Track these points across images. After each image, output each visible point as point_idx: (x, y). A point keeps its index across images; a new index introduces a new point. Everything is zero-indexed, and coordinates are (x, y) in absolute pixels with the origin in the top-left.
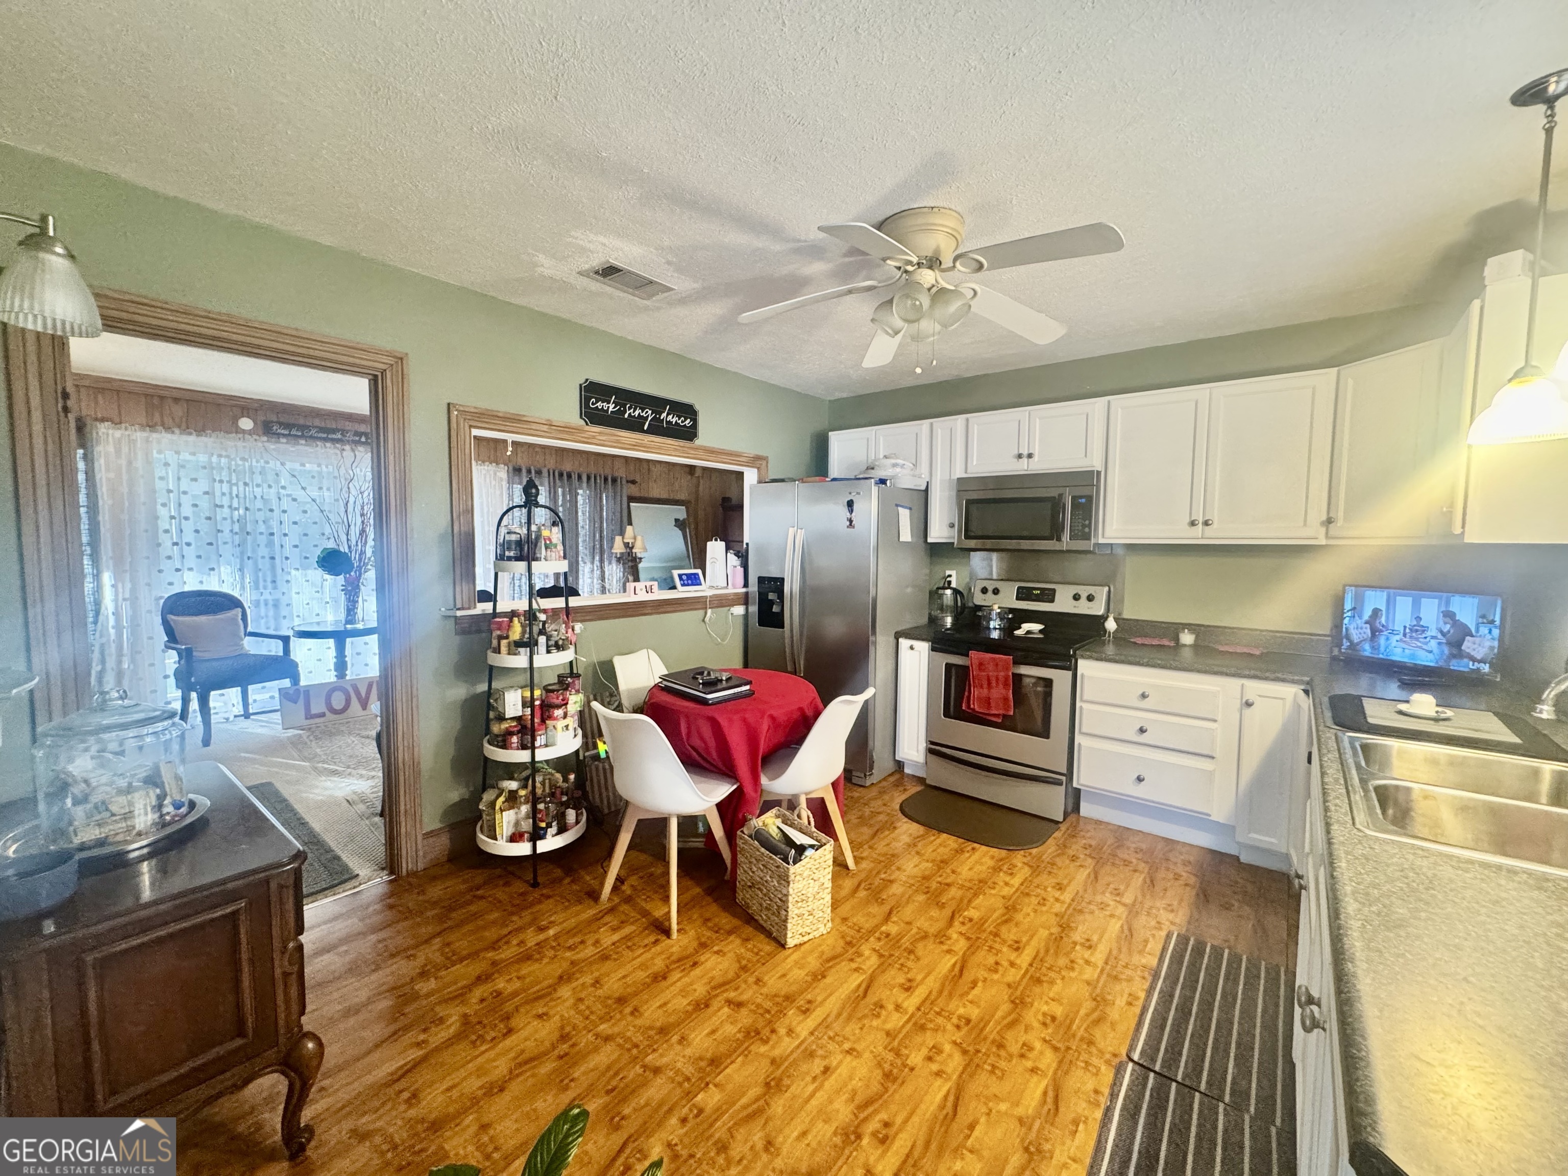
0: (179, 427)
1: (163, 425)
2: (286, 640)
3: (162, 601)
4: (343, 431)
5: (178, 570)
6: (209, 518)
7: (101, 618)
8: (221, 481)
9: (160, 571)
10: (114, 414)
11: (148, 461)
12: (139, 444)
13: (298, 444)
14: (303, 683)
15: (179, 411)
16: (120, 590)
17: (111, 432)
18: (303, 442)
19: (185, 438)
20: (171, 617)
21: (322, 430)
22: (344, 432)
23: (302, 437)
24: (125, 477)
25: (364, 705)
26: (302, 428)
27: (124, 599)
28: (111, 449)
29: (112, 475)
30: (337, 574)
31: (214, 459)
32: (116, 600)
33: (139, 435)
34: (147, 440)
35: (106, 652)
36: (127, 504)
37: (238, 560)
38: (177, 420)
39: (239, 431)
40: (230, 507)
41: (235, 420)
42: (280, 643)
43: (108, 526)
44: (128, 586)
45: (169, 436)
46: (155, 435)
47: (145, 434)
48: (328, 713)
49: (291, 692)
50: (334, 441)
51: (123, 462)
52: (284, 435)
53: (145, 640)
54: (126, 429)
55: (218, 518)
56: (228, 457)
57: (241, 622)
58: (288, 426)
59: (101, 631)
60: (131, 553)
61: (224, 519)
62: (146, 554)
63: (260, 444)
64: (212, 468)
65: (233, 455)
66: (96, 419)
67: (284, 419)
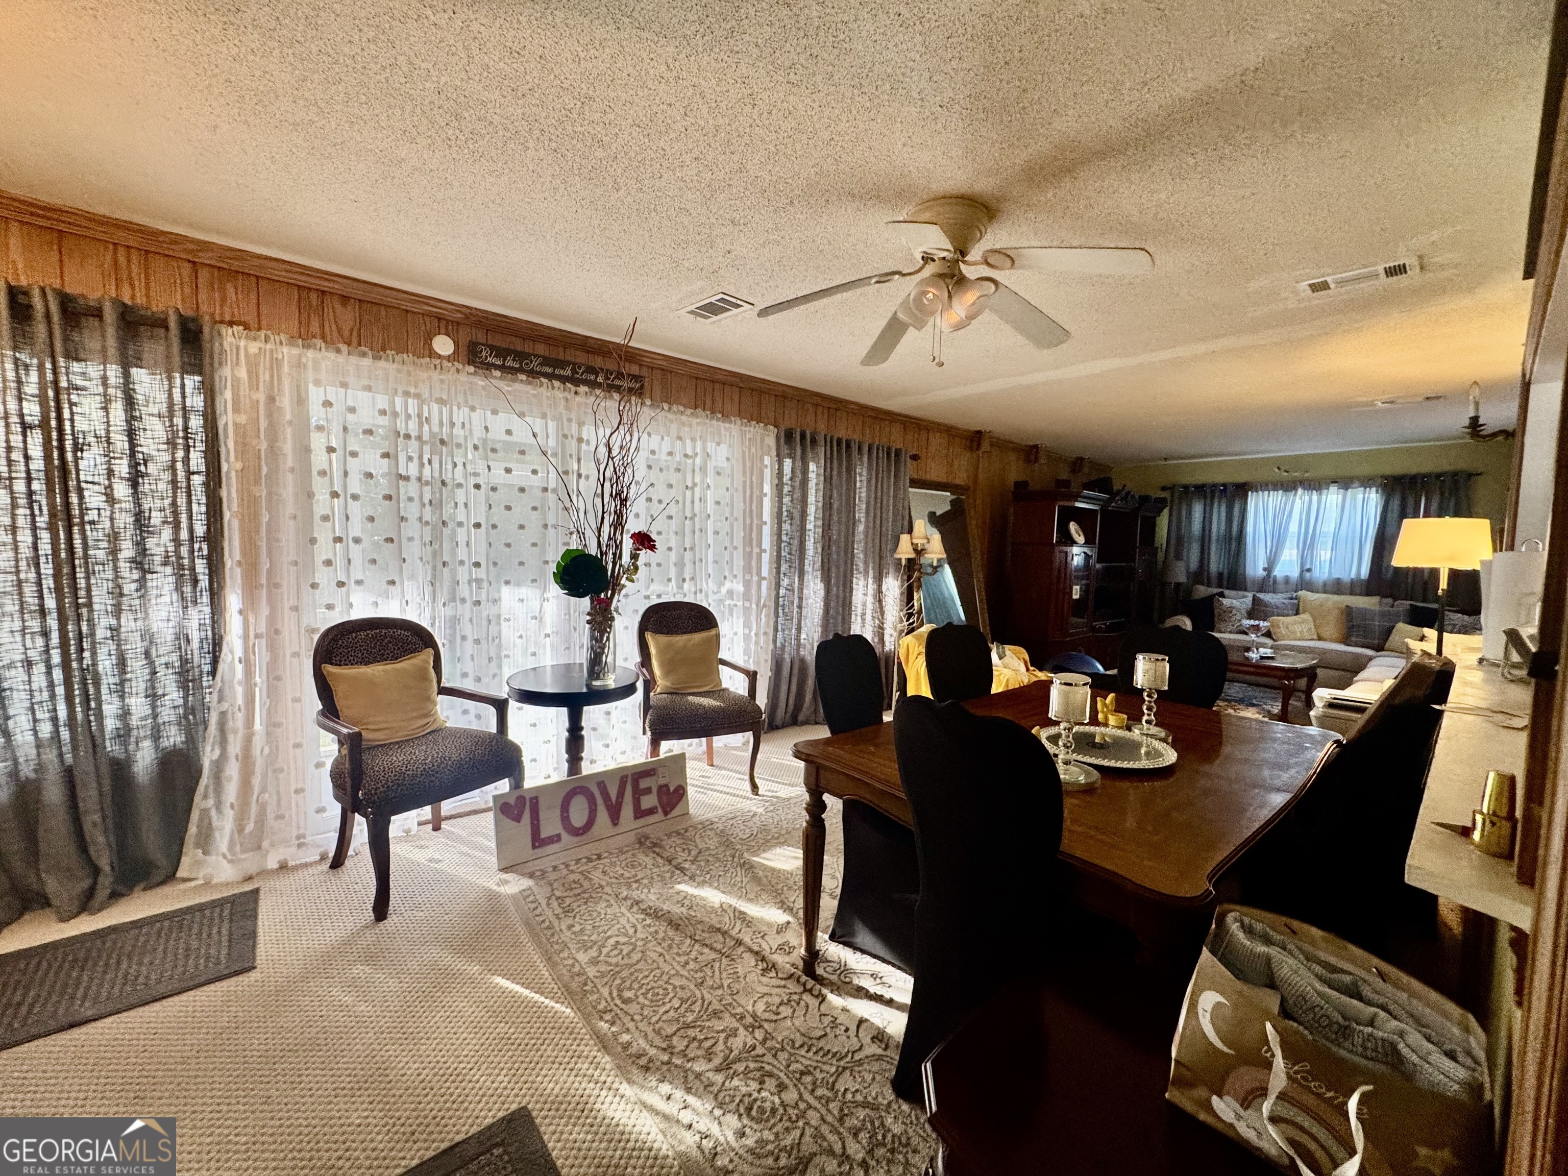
0: (349, 343)
1: (323, 337)
2: (501, 706)
3: (316, 637)
4: (574, 364)
5: (341, 584)
6: (388, 497)
7: (221, 667)
8: (408, 437)
9: (314, 586)
10: (251, 319)
11: (301, 401)
12: (286, 369)
13: (517, 380)
14: (528, 784)
15: (347, 317)
16: (251, 619)
17: (242, 343)
18: (523, 377)
19: (354, 360)
20: (328, 668)
21: (546, 361)
22: (575, 366)
23: (521, 370)
24: (263, 424)
25: (615, 818)
26: (521, 356)
27: (257, 636)
28: (242, 373)
29: (242, 419)
30: (581, 595)
31: (398, 401)
32: (246, 637)
33: (288, 353)
34: (299, 365)
35: (230, 724)
36: (265, 470)
37: (429, 568)
38: (346, 333)
39: (432, 354)
40: (419, 479)
41: (429, 338)
42: (491, 712)
43: (235, 507)
44: (265, 611)
45: (332, 355)
46: (310, 354)
47: (295, 351)
48: (565, 836)
49: (512, 801)
50: (563, 379)
51: (261, 397)
52: (497, 367)
53: (290, 703)
54: (267, 340)
55: (403, 497)
56: (417, 396)
57: (432, 671)
58: (502, 353)
59: (221, 691)
60: (270, 554)
61: (410, 499)
62: (293, 557)
63: (463, 378)
64: (395, 414)
65: (426, 395)
66: (222, 322)
67: (496, 340)
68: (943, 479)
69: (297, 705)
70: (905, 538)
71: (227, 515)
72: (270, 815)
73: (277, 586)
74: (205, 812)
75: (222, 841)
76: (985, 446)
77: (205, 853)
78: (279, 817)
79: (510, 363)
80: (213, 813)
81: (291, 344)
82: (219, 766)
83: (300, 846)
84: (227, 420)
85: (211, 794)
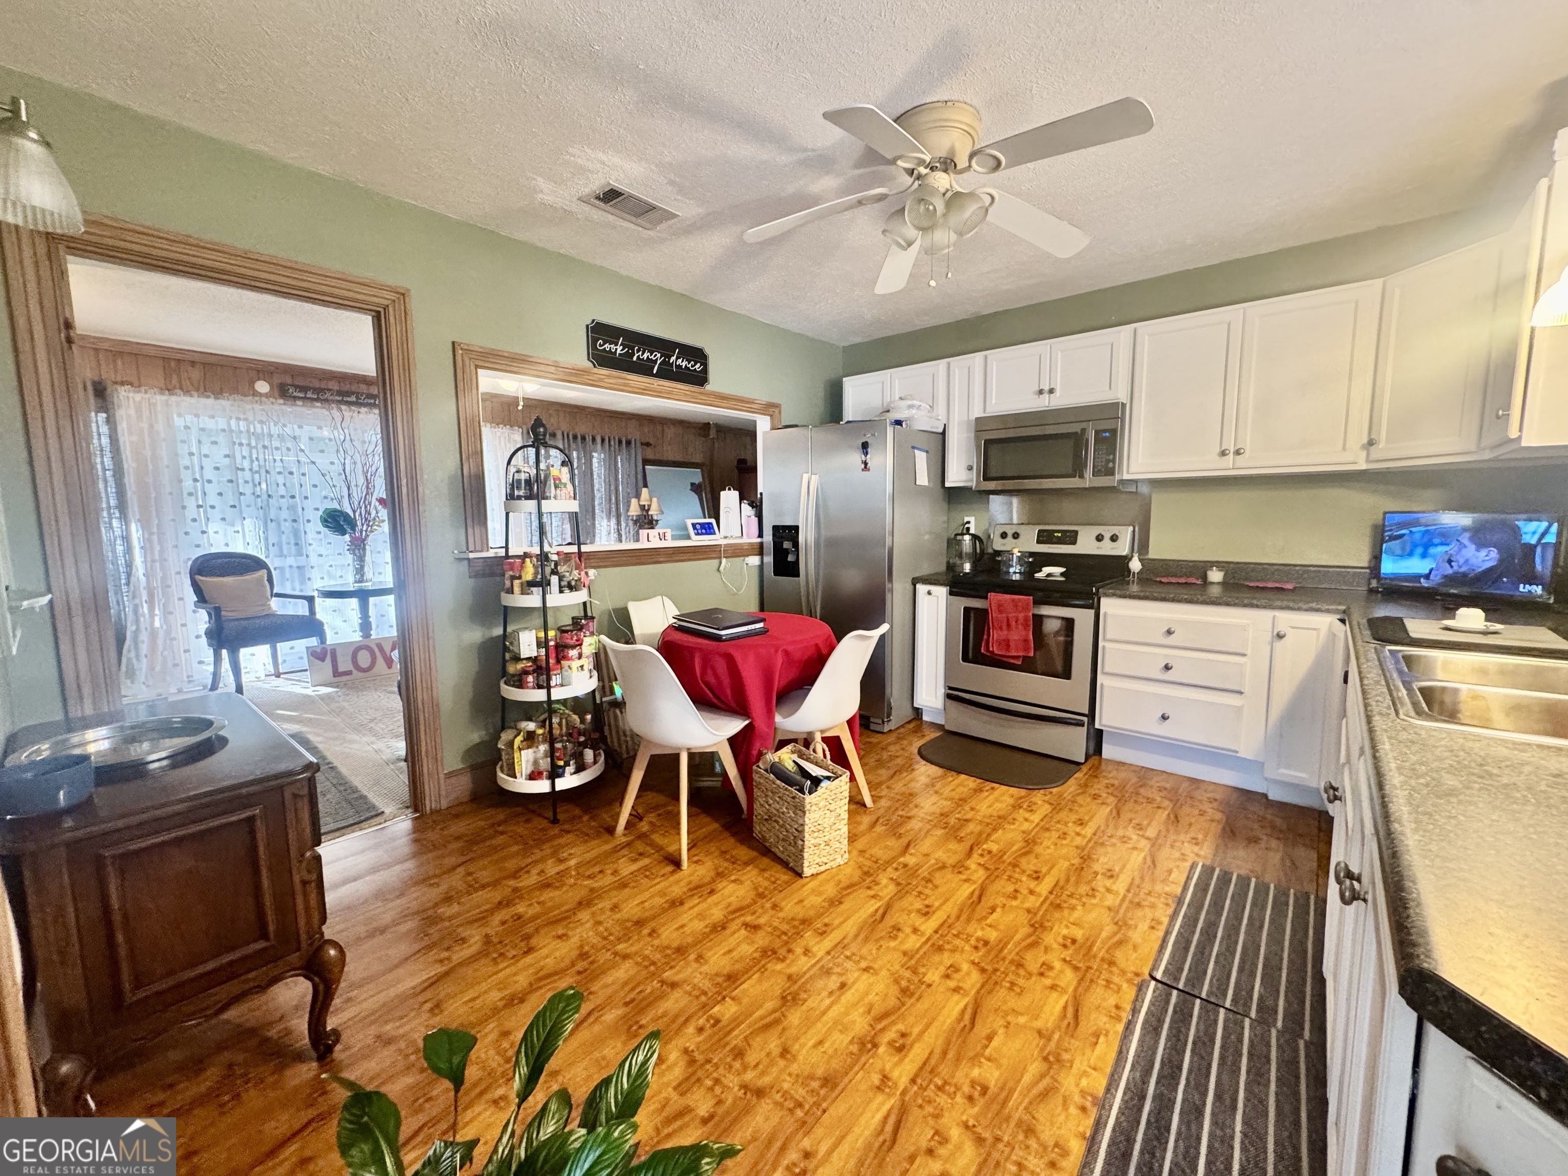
0: (198, 390)
1: (181, 388)
2: (310, 600)
3: (190, 563)
4: (358, 393)
5: (204, 532)
6: (231, 481)
7: (133, 579)
8: (241, 444)
9: (187, 534)
10: (134, 379)
11: (169, 424)
12: (159, 408)
13: (314, 407)
14: (329, 642)
15: (196, 374)
16: (150, 552)
17: (131, 395)
18: (319, 404)
19: (204, 401)
20: (199, 578)
21: (336, 392)
22: (358, 395)
23: (317, 400)
24: (147, 440)
25: (388, 662)
26: (318, 391)
27: (154, 561)
28: (132, 412)
29: (135, 438)
30: (342, 534)
31: (233, 422)
32: (146, 562)
33: (159, 399)
34: (167, 404)
35: (140, 613)
37: (262, 523)
38: (195, 383)
39: (255, 394)
40: (251, 470)
41: (252, 383)
42: (306, 603)
43: (134, 488)
44: (157, 548)
45: (188, 399)
46: (174, 399)
47: (164, 398)
48: (355, 672)
49: (318, 650)
51: (145, 426)
52: (300, 398)
53: (176, 601)
54: (146, 392)
55: (241, 481)
56: (246, 419)
57: (267, 583)
58: (304, 389)
59: (134, 592)
60: (158, 516)
61: (246, 482)
62: (171, 517)
63: (277, 407)
64: (231, 431)
65: (251, 419)
66: (116, 383)
67: (300, 382)
68: (679, 458)
70: (634, 501)
71: (129, 494)
72: (170, 664)
73: (164, 534)
74: (129, 659)
75: (141, 676)
76: (713, 434)
77: (132, 682)
78: (176, 665)
79: (309, 395)
80: (134, 661)
81: (162, 394)
82: (137, 632)
83: (189, 682)
84: (125, 440)
85: (132, 648)
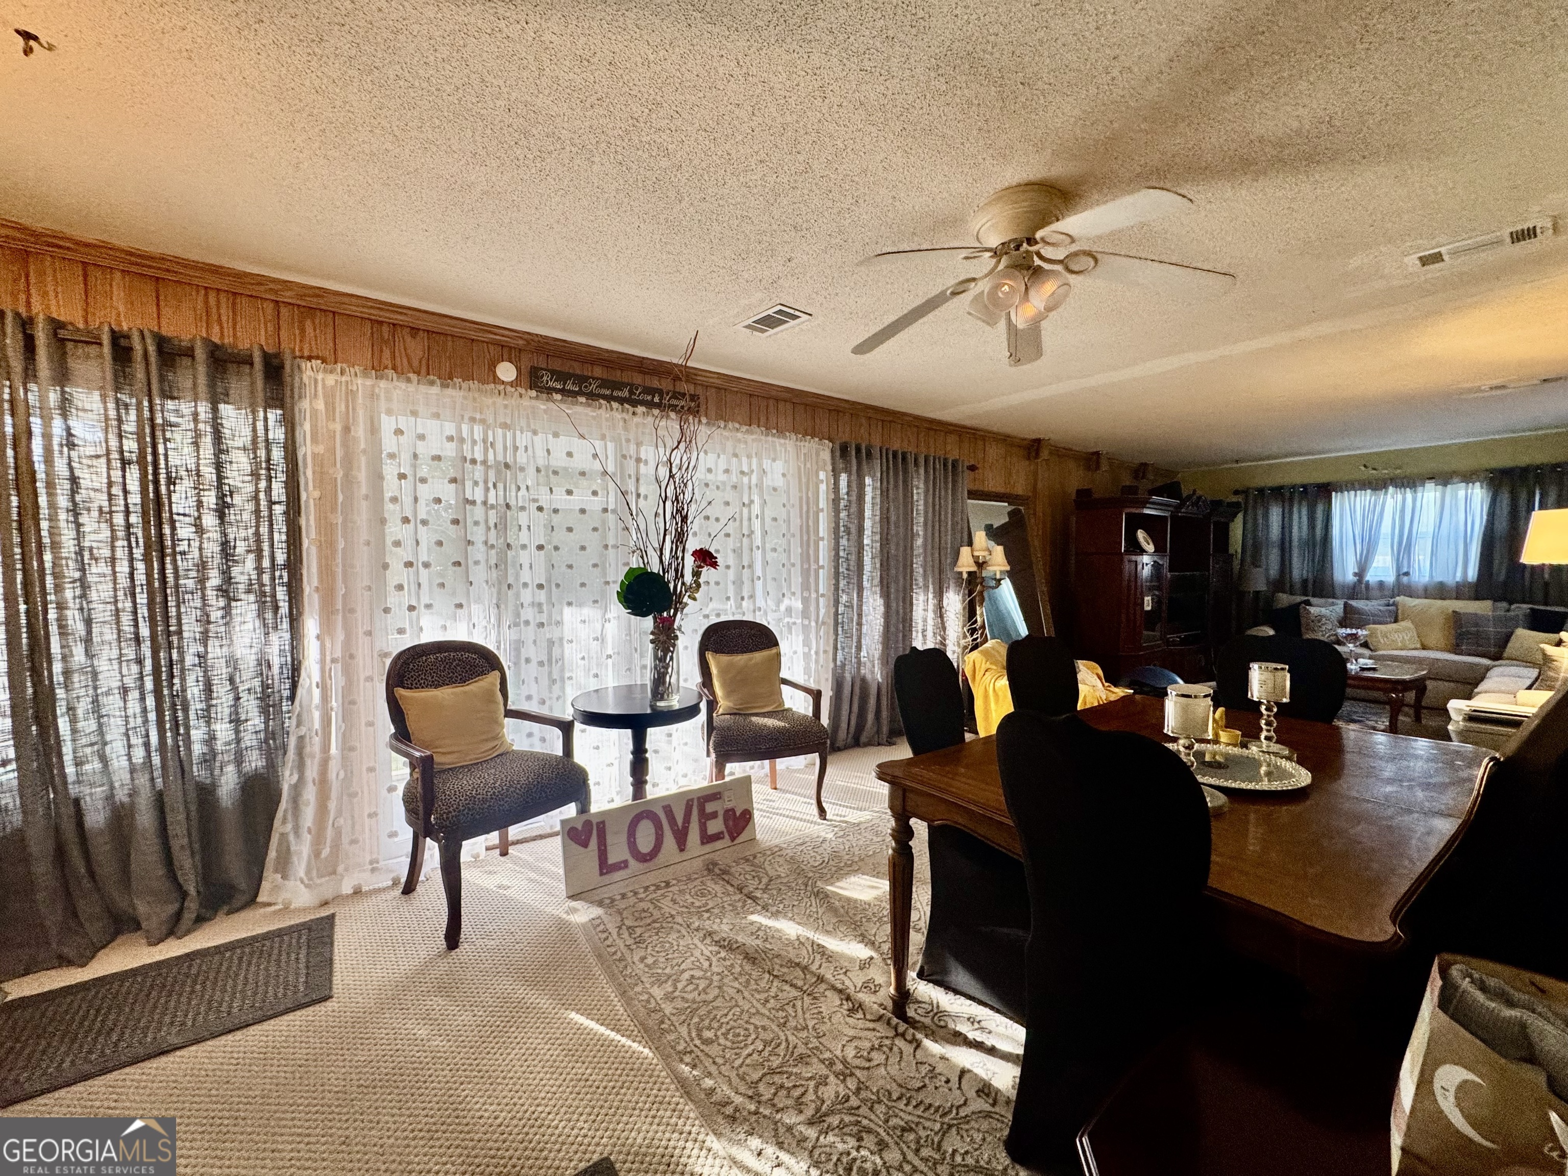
0: (418, 373)
1: (394, 368)
2: (566, 728)
3: (388, 662)
4: (632, 385)
5: (411, 608)
6: (456, 522)
7: (300, 692)
8: (473, 461)
9: (387, 610)
10: (328, 353)
11: (374, 430)
12: (360, 401)
13: (577, 403)
14: (594, 808)
15: (416, 348)
16: (328, 645)
17: (320, 376)
18: (582, 399)
19: (423, 388)
20: (400, 692)
21: (605, 383)
22: (632, 388)
23: (580, 393)
24: (339, 453)
25: (682, 844)
26: (582, 380)
27: (333, 661)
28: (320, 405)
29: (320, 449)
30: (644, 615)
31: (465, 428)
32: (322, 661)
33: (362, 383)
34: (373, 396)
35: (308, 750)
36: (341, 498)
37: (494, 590)
38: (416, 363)
39: (496, 380)
40: (485, 503)
41: (493, 365)
42: (557, 733)
43: (313, 535)
44: (340, 636)
45: (403, 385)
46: (383, 384)
47: (369, 382)
48: (632, 862)
49: (579, 826)
50: (622, 401)
51: (338, 427)
52: (558, 391)
53: (363, 728)
54: (342, 373)
55: (469, 521)
56: (483, 421)
57: (499, 694)
58: (561, 376)
59: (299, 715)
60: (345, 581)
61: (476, 523)
62: (366, 583)
63: (526, 402)
64: (462, 440)
65: (490, 420)
66: (301, 357)
67: (556, 365)
68: (1000, 489)
69: (371, 729)
70: (965, 551)
71: (306, 543)
72: (345, 840)
73: (352, 611)
74: (283, 835)
75: (300, 867)
76: (1045, 454)
77: (285, 877)
78: (354, 842)
79: (569, 386)
80: (291, 837)
81: (365, 375)
82: (297, 789)
83: (373, 870)
84: (306, 450)
85: (289, 817)
